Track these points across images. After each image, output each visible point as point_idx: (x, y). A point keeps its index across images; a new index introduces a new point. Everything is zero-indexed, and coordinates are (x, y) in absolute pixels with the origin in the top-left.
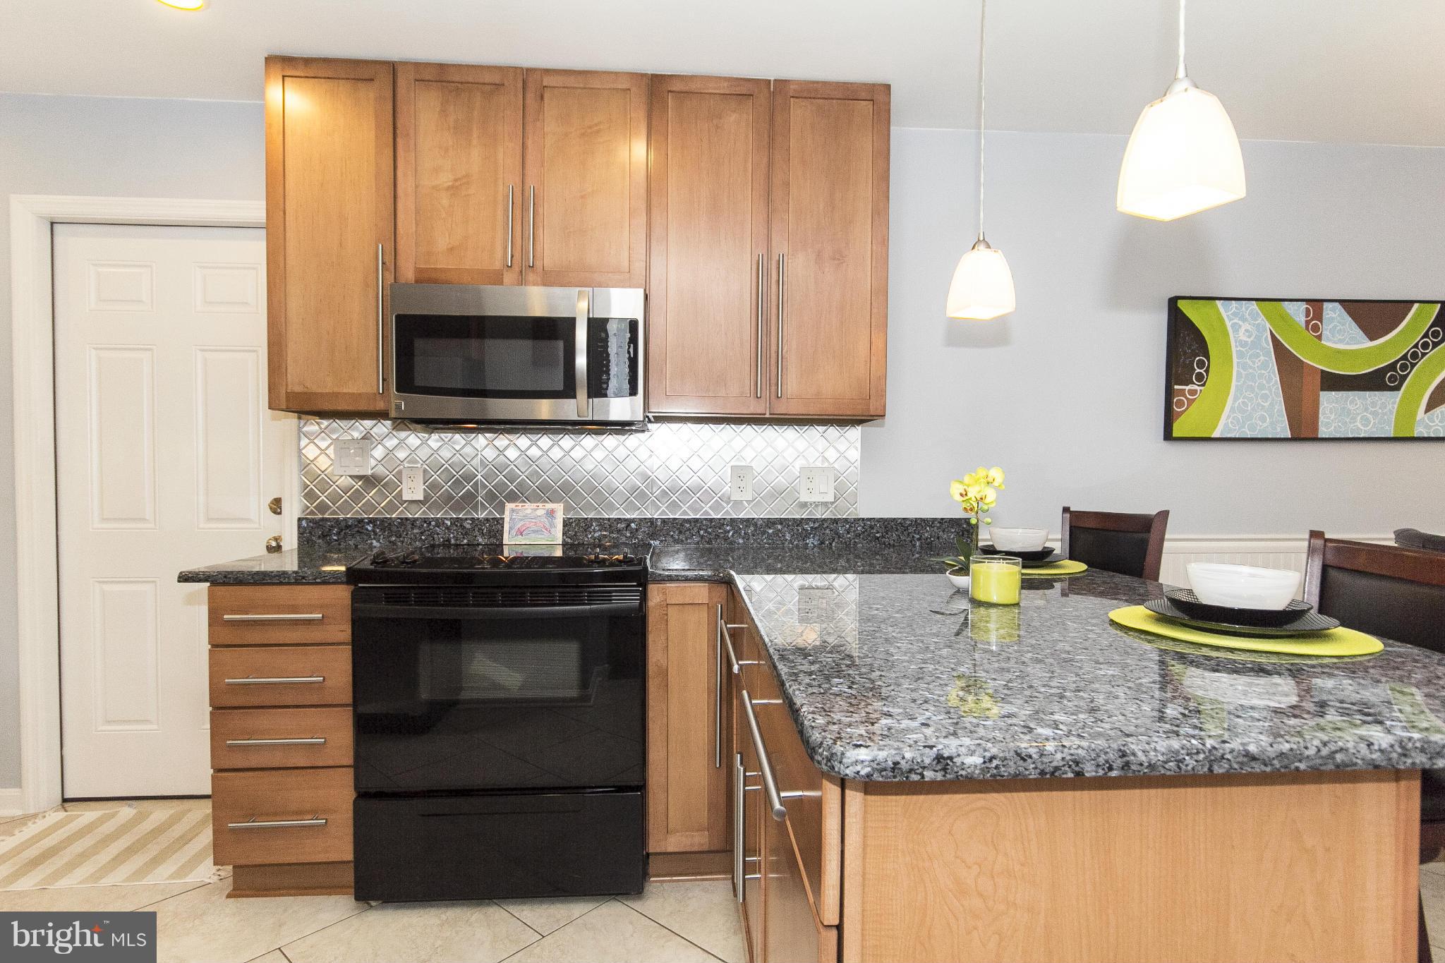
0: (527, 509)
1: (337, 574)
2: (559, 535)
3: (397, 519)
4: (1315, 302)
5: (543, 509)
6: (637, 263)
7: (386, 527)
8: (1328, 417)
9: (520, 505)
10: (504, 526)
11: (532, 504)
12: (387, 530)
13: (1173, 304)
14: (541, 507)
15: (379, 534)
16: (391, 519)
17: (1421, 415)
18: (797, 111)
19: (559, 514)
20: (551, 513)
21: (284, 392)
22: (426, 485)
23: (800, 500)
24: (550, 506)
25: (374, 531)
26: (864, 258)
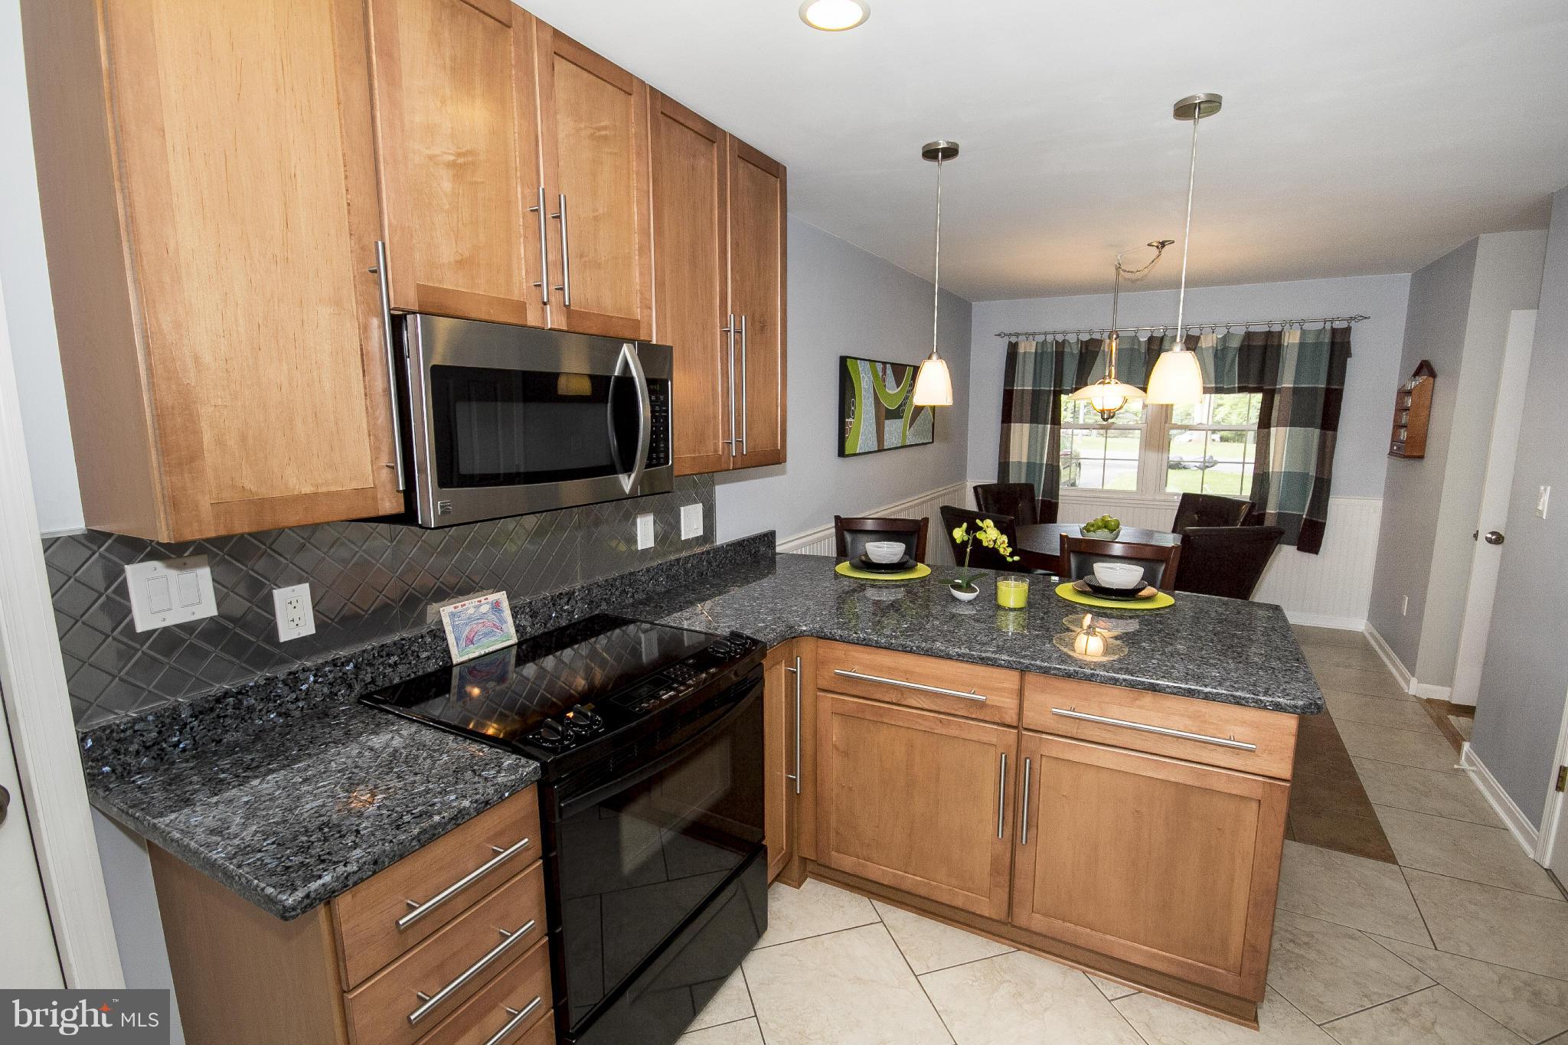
1: (526, 775)
2: (513, 630)
3: (288, 675)
4: (884, 363)
5: (487, 603)
6: (645, 311)
7: (271, 692)
8: (886, 436)
9: (459, 604)
10: (446, 639)
11: (473, 600)
12: (272, 697)
13: (843, 360)
14: (483, 602)
15: (259, 708)
16: (277, 678)
17: (907, 432)
18: (740, 171)
19: (505, 605)
20: (496, 606)
21: (208, 505)
22: (317, 608)
23: (683, 538)
24: (493, 597)
25: (253, 705)
26: (775, 324)
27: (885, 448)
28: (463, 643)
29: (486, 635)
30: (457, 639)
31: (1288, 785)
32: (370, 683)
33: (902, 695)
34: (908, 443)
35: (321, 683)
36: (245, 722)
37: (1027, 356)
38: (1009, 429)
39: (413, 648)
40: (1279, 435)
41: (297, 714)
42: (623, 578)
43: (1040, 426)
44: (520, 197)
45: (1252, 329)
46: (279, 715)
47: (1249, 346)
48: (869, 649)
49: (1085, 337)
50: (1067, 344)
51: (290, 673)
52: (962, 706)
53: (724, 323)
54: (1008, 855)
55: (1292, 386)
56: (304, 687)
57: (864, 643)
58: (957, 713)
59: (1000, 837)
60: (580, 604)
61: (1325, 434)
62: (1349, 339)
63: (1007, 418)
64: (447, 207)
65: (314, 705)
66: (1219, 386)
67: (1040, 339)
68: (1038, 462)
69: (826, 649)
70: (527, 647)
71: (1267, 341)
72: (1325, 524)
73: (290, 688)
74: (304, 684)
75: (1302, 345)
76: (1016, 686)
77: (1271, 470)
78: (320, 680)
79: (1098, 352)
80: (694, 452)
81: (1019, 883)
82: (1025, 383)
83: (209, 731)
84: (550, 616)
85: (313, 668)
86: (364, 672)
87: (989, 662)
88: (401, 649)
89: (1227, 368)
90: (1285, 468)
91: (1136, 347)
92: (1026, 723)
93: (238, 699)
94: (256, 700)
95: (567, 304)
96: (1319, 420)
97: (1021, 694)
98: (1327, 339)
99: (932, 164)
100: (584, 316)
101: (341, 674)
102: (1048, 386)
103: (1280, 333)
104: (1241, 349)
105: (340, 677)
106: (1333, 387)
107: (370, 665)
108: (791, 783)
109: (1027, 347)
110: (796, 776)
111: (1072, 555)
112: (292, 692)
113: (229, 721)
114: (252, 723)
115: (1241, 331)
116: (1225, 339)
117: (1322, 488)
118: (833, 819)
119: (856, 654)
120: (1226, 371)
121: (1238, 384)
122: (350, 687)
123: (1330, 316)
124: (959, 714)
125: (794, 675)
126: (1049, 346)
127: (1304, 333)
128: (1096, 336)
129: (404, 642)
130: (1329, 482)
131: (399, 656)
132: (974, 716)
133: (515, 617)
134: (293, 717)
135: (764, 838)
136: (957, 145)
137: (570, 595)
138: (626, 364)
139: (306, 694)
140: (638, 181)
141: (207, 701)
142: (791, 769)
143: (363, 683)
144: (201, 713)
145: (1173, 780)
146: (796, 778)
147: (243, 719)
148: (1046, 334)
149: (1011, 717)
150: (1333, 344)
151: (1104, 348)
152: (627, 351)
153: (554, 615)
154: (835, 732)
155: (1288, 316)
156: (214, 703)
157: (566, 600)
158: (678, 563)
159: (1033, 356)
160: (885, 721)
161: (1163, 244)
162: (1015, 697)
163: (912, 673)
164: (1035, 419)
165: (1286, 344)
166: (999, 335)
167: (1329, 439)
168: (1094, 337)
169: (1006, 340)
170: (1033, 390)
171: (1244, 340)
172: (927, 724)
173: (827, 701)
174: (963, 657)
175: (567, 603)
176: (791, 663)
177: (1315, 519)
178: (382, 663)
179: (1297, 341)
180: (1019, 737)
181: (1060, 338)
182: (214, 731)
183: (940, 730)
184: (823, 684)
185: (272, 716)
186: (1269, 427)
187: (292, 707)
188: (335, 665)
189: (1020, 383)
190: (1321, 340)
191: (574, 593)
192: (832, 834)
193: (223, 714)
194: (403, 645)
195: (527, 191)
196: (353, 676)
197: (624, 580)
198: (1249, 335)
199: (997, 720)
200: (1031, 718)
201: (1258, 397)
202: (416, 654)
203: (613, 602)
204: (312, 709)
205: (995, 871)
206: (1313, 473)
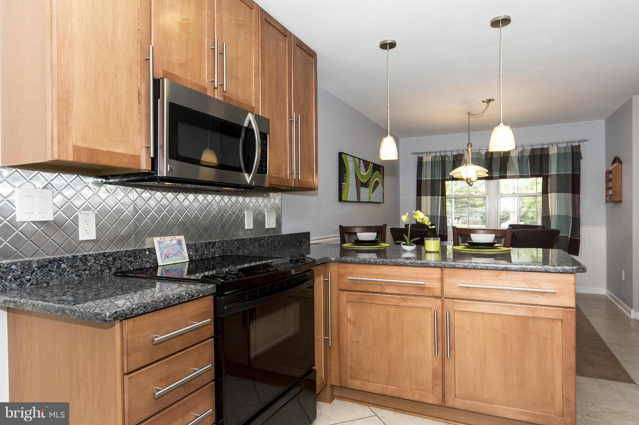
0: (167, 240)
1: (209, 289)
2: (187, 255)
3: (83, 256)
4: (359, 159)
5: (176, 240)
6: (256, 103)
7: (74, 263)
8: (361, 195)
9: (162, 238)
10: (156, 254)
11: (169, 237)
12: (74, 266)
13: (340, 154)
14: (174, 238)
15: (68, 270)
16: (77, 256)
17: (371, 195)
18: (297, 51)
19: (184, 242)
20: (179, 242)
21: (71, 146)
22: (97, 227)
23: (266, 227)
24: (178, 237)
25: (65, 268)
26: (312, 123)
27: (361, 201)
28: (163, 256)
29: (175, 255)
30: (161, 254)
31: (574, 310)
32: (119, 269)
33: (383, 287)
34: (371, 201)
35: (97, 263)
36: (61, 276)
37: (428, 163)
38: (420, 199)
39: (140, 255)
40: (553, 197)
41: (85, 277)
42: (238, 241)
43: (436, 197)
44: (206, 42)
45: (534, 147)
46: (77, 276)
47: (533, 155)
48: (365, 266)
49: (455, 153)
50: (446, 156)
51: (84, 255)
52: (413, 289)
53: (290, 117)
54: (441, 368)
55: (556, 173)
56: (89, 264)
57: (363, 262)
58: (411, 294)
59: (436, 356)
60: (218, 250)
61: (574, 196)
62: (580, 150)
63: (419, 194)
64: (177, 40)
65: (93, 274)
66: (521, 174)
67: (434, 154)
68: (436, 215)
69: (343, 269)
70: (193, 266)
71: (542, 152)
72: (580, 240)
73: (83, 263)
74: (89, 262)
75: (558, 154)
76: (439, 276)
77: (550, 215)
78: (97, 262)
79: (462, 160)
80: (277, 174)
81: (447, 382)
82: (427, 176)
83: (44, 277)
84: (204, 252)
85: (94, 255)
86: (117, 262)
87: (426, 265)
88: (135, 254)
89: (524, 165)
90: (557, 213)
91: (480, 157)
92: (446, 294)
93: (59, 263)
94: (67, 265)
95: (225, 90)
96: (570, 188)
97: (442, 280)
98: (570, 151)
99: (385, 51)
100: (231, 99)
101: (106, 261)
102: (439, 177)
103: (548, 148)
104: (530, 156)
105: (106, 263)
106: (575, 173)
107: (120, 259)
108: (326, 341)
109: (427, 159)
110: (329, 337)
111: (459, 236)
112: (84, 265)
113: (53, 274)
114: (64, 277)
115: (529, 148)
116: (522, 152)
117: (576, 222)
118: (349, 359)
119: (359, 269)
120: (524, 167)
121: (531, 173)
122: (110, 268)
123: (570, 140)
124: (413, 294)
125: (327, 282)
126: (438, 158)
127: (558, 148)
128: (461, 153)
129: (136, 251)
130: (579, 219)
131: (133, 258)
132: (419, 294)
133: (188, 250)
134: (83, 278)
135: (314, 365)
136: (396, 42)
137: (214, 244)
138: (250, 122)
139: (90, 268)
140: (255, 45)
141: (45, 261)
142: (326, 334)
143: (116, 268)
144: (42, 266)
145: (519, 315)
146: (329, 339)
147: (60, 274)
148: (436, 152)
149: (438, 293)
150: (573, 153)
151: (465, 158)
152: (250, 116)
153: (206, 253)
154: (349, 312)
155: (550, 141)
156: (48, 263)
157: (212, 246)
158: (264, 239)
159: (430, 163)
160: (375, 302)
161: (489, 101)
162: (439, 281)
163: (387, 275)
164: (433, 193)
165: (551, 154)
166: (413, 154)
167: (577, 197)
168: (459, 153)
169: (417, 156)
170: (432, 180)
171: (531, 152)
172: (396, 301)
173: (344, 296)
174: (413, 264)
175: (212, 248)
176: (326, 276)
177: (574, 238)
178: (126, 260)
179: (556, 152)
180: (443, 302)
181: (443, 154)
182: (46, 278)
183: (403, 304)
184: (342, 286)
185: (73, 276)
186: (547, 193)
187: (83, 273)
188: (104, 256)
189: (425, 177)
190: (567, 151)
191: (215, 243)
192: (349, 369)
193: (51, 270)
194: (136, 252)
195: (209, 40)
196: (112, 263)
197: (239, 242)
198: (533, 150)
199: (431, 294)
200: (448, 291)
201: (540, 180)
202: (141, 258)
203: (234, 252)
204: (92, 276)
205: (435, 377)
206: (571, 214)
